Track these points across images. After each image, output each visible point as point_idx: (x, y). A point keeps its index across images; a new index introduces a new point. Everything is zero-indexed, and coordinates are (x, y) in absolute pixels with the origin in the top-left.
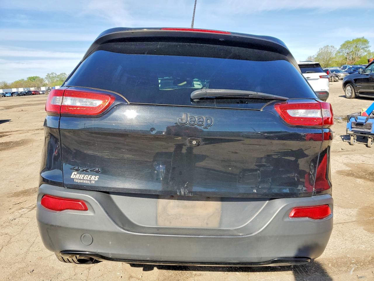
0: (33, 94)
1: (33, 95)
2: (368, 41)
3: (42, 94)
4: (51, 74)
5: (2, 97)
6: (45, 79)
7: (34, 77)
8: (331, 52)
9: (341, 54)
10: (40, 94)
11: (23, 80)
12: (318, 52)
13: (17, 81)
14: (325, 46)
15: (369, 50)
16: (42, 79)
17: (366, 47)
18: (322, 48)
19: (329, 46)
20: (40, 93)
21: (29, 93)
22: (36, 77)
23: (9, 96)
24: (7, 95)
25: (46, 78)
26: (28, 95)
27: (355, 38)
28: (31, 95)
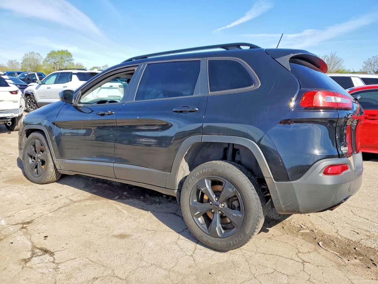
2: (72, 54)
8: (37, 59)
9: (49, 63)
12: (23, 57)
14: (31, 52)
15: (73, 62)
17: (70, 60)
18: (28, 54)
19: (35, 52)
27: (60, 50)
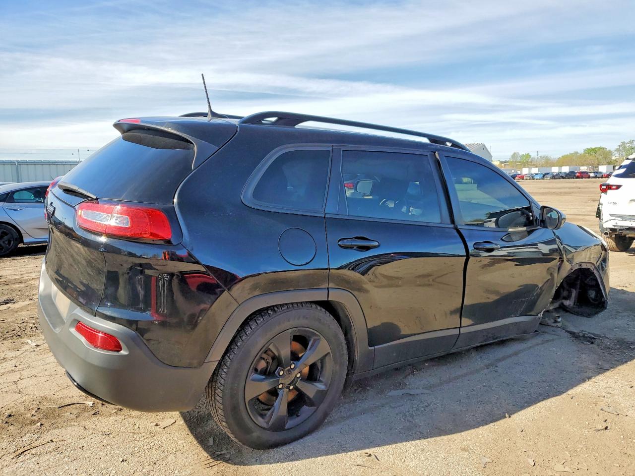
0: (578, 177)
1: (576, 178)
3: (593, 177)
4: (627, 143)
5: (530, 179)
6: (616, 152)
7: (596, 148)
10: (589, 177)
11: (577, 153)
13: (567, 155)
16: (610, 152)
20: (589, 175)
21: (571, 175)
22: (600, 148)
23: (538, 178)
24: (536, 177)
25: (617, 149)
26: (569, 178)
28: (573, 178)
